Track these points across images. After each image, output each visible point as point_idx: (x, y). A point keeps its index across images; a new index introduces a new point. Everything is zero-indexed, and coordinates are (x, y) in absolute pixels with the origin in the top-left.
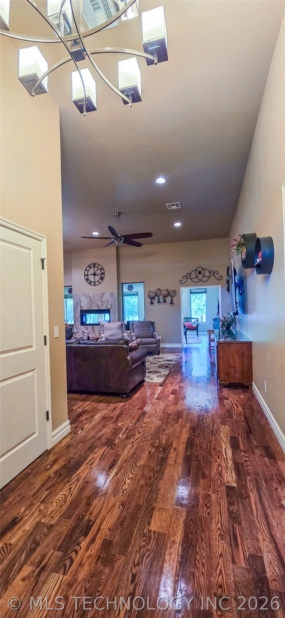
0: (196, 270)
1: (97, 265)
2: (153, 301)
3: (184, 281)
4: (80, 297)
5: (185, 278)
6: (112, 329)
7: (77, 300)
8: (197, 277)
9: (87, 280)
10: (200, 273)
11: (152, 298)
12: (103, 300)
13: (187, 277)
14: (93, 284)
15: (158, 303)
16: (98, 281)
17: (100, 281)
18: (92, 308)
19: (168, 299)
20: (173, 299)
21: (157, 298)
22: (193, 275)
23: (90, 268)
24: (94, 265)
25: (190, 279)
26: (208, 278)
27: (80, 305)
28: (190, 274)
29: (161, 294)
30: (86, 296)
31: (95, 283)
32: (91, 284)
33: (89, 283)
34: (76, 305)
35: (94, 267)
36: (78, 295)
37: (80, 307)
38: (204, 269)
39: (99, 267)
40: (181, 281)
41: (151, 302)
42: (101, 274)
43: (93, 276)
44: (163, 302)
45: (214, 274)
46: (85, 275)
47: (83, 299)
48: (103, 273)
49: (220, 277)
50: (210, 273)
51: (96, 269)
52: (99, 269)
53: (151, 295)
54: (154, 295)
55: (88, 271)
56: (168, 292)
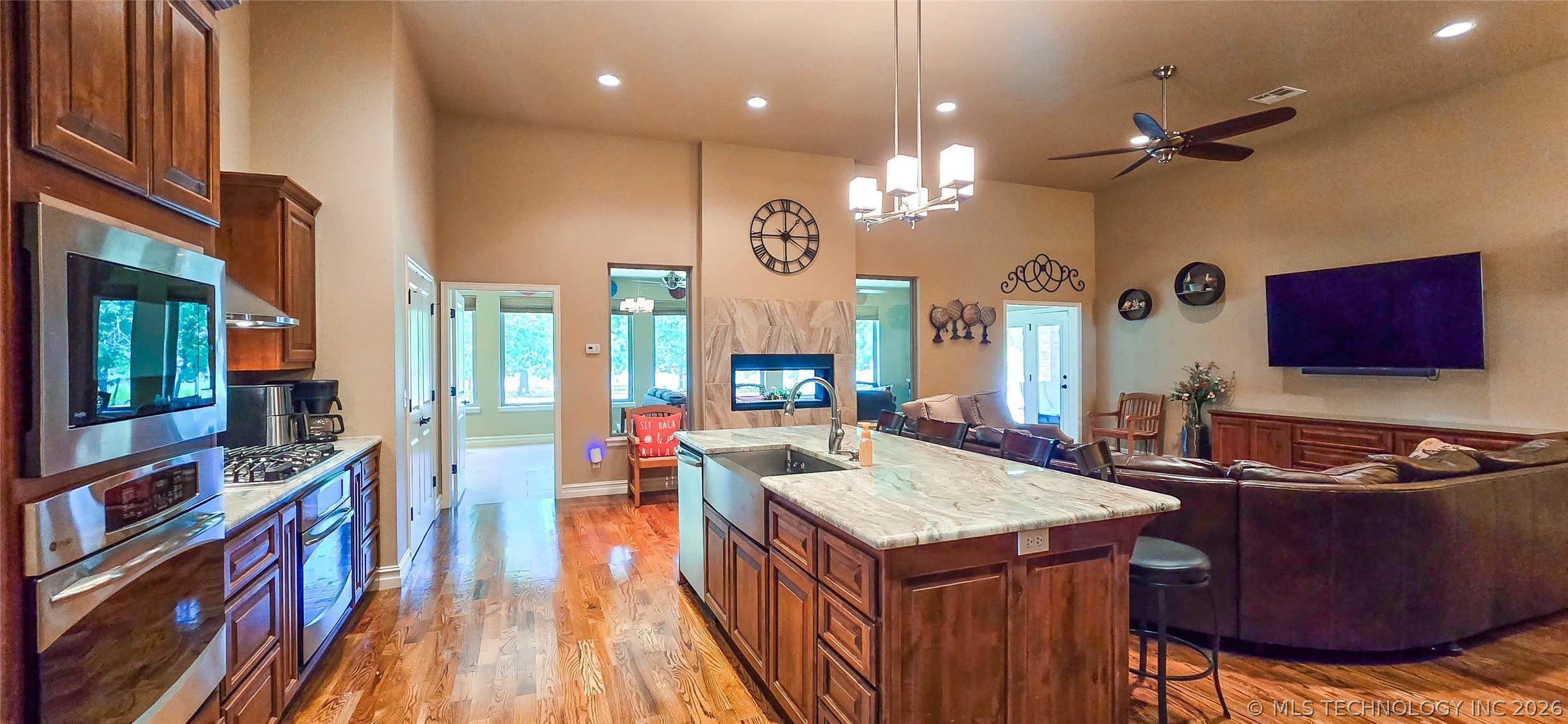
0: (1035, 261)
1: (794, 208)
2: (943, 334)
3: (1012, 285)
5: (1013, 279)
7: (721, 319)
8: (1036, 278)
9: (760, 252)
11: (943, 326)
13: (1018, 278)
14: (779, 267)
15: (952, 341)
16: (798, 260)
17: (805, 261)
18: (776, 349)
19: (977, 331)
20: (989, 331)
21: (950, 326)
22: (1029, 275)
23: (772, 213)
24: (786, 205)
25: (1024, 283)
26: (1058, 283)
28: (1024, 269)
29: (962, 317)
30: (755, 307)
31: (787, 266)
32: (772, 267)
33: (766, 265)
34: (717, 338)
35: (786, 211)
36: (724, 302)
37: (732, 343)
38: (1049, 261)
39: (803, 214)
40: (1005, 285)
41: (936, 337)
42: (810, 238)
43: (780, 242)
44: (964, 337)
45: (1069, 276)
46: (751, 234)
47: (742, 318)
48: (815, 238)
49: (1081, 283)
50: (1062, 272)
51: (791, 219)
52: (800, 221)
53: (939, 316)
54: (946, 317)
55: (765, 221)
56: (978, 312)
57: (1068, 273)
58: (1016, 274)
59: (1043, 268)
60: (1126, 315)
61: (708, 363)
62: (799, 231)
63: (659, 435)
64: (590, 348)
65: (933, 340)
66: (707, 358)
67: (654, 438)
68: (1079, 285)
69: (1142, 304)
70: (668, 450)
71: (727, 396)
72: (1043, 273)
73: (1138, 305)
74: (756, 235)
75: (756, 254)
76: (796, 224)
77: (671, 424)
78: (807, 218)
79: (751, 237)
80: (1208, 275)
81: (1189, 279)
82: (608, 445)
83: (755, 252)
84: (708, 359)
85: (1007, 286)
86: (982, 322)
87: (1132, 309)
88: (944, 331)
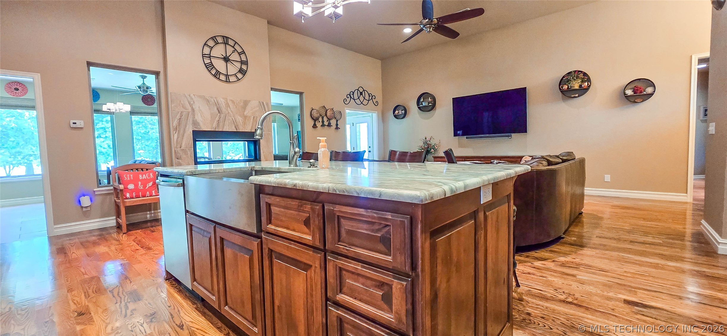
0: (358, 90)
1: (231, 42)
3: (348, 100)
4: (192, 103)
5: (348, 97)
7: (184, 107)
8: (359, 98)
9: (209, 67)
11: (316, 119)
12: (245, 113)
13: (351, 97)
14: (223, 78)
15: (322, 127)
16: (235, 75)
17: (240, 76)
18: (223, 128)
19: (333, 123)
20: (339, 123)
21: (320, 120)
22: (356, 97)
23: (217, 43)
25: (353, 100)
27: (193, 121)
28: (353, 93)
29: (326, 115)
30: (208, 101)
31: (228, 77)
32: (218, 77)
33: (214, 75)
34: (181, 120)
35: (226, 43)
36: (186, 96)
37: (193, 123)
38: (364, 90)
39: (237, 47)
40: (345, 100)
41: (314, 125)
42: (242, 62)
43: (223, 63)
44: (327, 126)
45: (372, 98)
46: (203, 55)
47: (199, 108)
48: (246, 63)
49: (377, 102)
50: (369, 96)
51: (230, 49)
52: (236, 51)
53: (315, 115)
54: (318, 115)
55: (212, 47)
56: (334, 113)
57: (372, 97)
58: (350, 95)
59: (361, 93)
60: (396, 117)
61: (176, 136)
62: (235, 57)
63: (140, 183)
64: (75, 123)
65: (312, 126)
66: (174, 132)
67: (136, 185)
68: (376, 103)
69: (403, 112)
70: (148, 193)
71: (191, 156)
72: (361, 96)
73: (401, 112)
74: (206, 56)
75: (207, 68)
76: (233, 52)
77: (149, 176)
78: (240, 50)
79: (203, 57)
80: (430, 98)
81: (422, 100)
82: (96, 193)
83: (206, 66)
84: (176, 133)
85: (346, 101)
86: (335, 118)
87: (399, 114)
88: (318, 122)
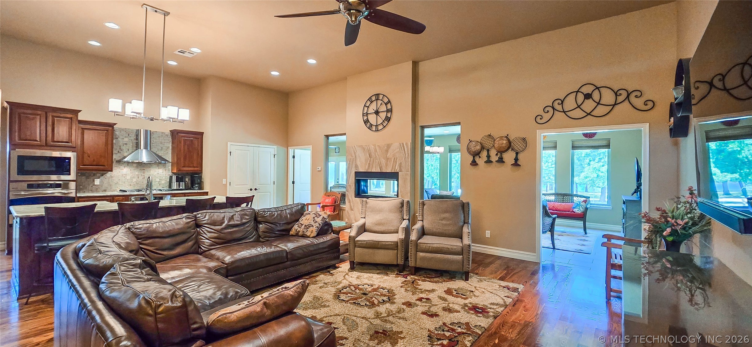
0: (578, 91)
1: (381, 97)
2: (477, 159)
3: (546, 117)
4: (355, 152)
5: (548, 111)
6: (380, 211)
8: (579, 107)
10: (588, 96)
11: (476, 154)
12: (388, 156)
13: (554, 109)
14: (374, 128)
15: (486, 164)
16: (382, 124)
17: (385, 123)
18: (372, 169)
19: (509, 157)
20: (520, 156)
22: (570, 106)
23: (372, 102)
24: (377, 97)
25: (563, 113)
26: (611, 107)
27: (355, 164)
28: (563, 100)
29: (494, 146)
30: (364, 149)
31: (377, 127)
33: (369, 128)
34: (350, 164)
36: (353, 148)
38: (599, 88)
39: (384, 99)
40: (539, 117)
42: (387, 111)
43: (375, 116)
44: (497, 162)
45: (628, 98)
47: (359, 154)
48: (390, 110)
49: (648, 103)
50: (618, 95)
51: (379, 103)
52: (384, 103)
53: (475, 147)
54: (481, 147)
55: (369, 107)
56: (509, 142)
57: (627, 95)
58: (552, 107)
64: (318, 168)
65: (472, 163)
71: (353, 190)
72: (588, 101)
74: (365, 114)
75: (365, 123)
76: (382, 105)
78: (386, 101)
79: (363, 116)
86: (513, 149)
88: (479, 158)
